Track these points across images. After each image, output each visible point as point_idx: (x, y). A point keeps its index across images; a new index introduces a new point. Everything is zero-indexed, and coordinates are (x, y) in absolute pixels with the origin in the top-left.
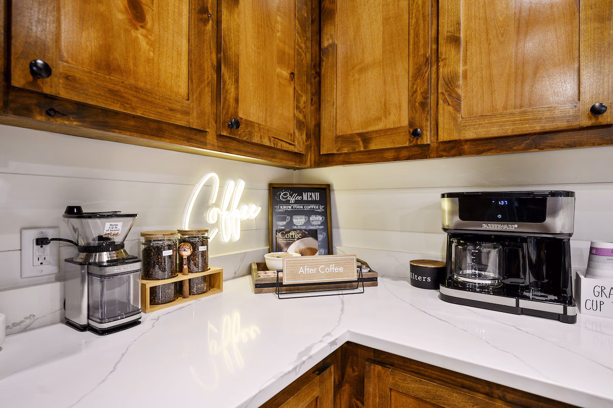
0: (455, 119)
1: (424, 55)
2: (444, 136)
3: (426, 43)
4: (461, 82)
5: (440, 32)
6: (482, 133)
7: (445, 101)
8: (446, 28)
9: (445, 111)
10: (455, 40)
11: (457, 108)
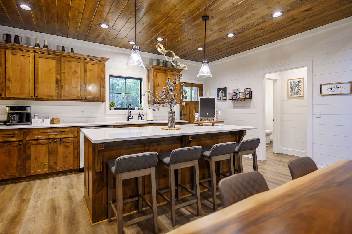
0: (9, 94)
1: (2, 81)
2: (7, 96)
3: (3, 79)
4: (10, 88)
5: (6, 77)
6: (15, 97)
7: (7, 90)
8: (7, 77)
9: (7, 92)
10: (9, 80)
11: (10, 92)
